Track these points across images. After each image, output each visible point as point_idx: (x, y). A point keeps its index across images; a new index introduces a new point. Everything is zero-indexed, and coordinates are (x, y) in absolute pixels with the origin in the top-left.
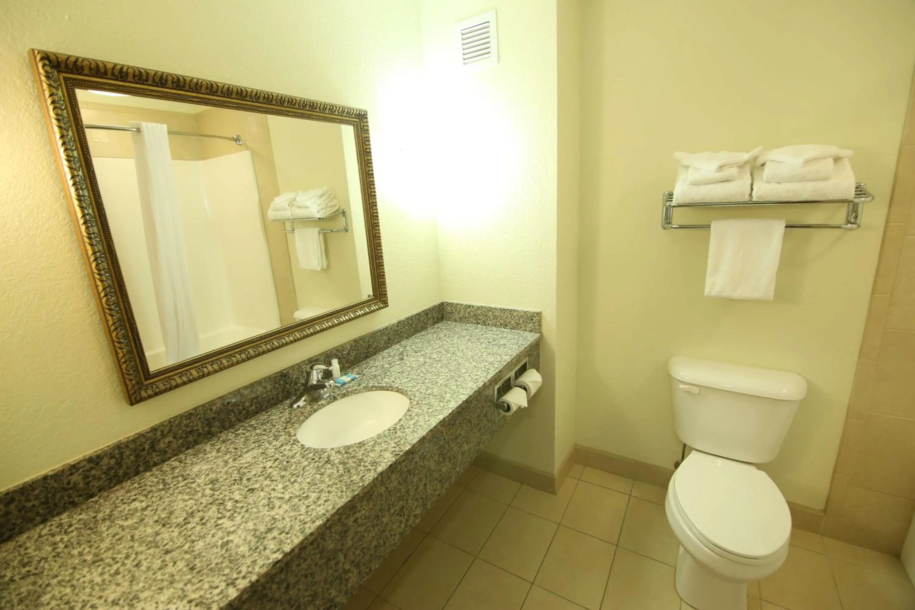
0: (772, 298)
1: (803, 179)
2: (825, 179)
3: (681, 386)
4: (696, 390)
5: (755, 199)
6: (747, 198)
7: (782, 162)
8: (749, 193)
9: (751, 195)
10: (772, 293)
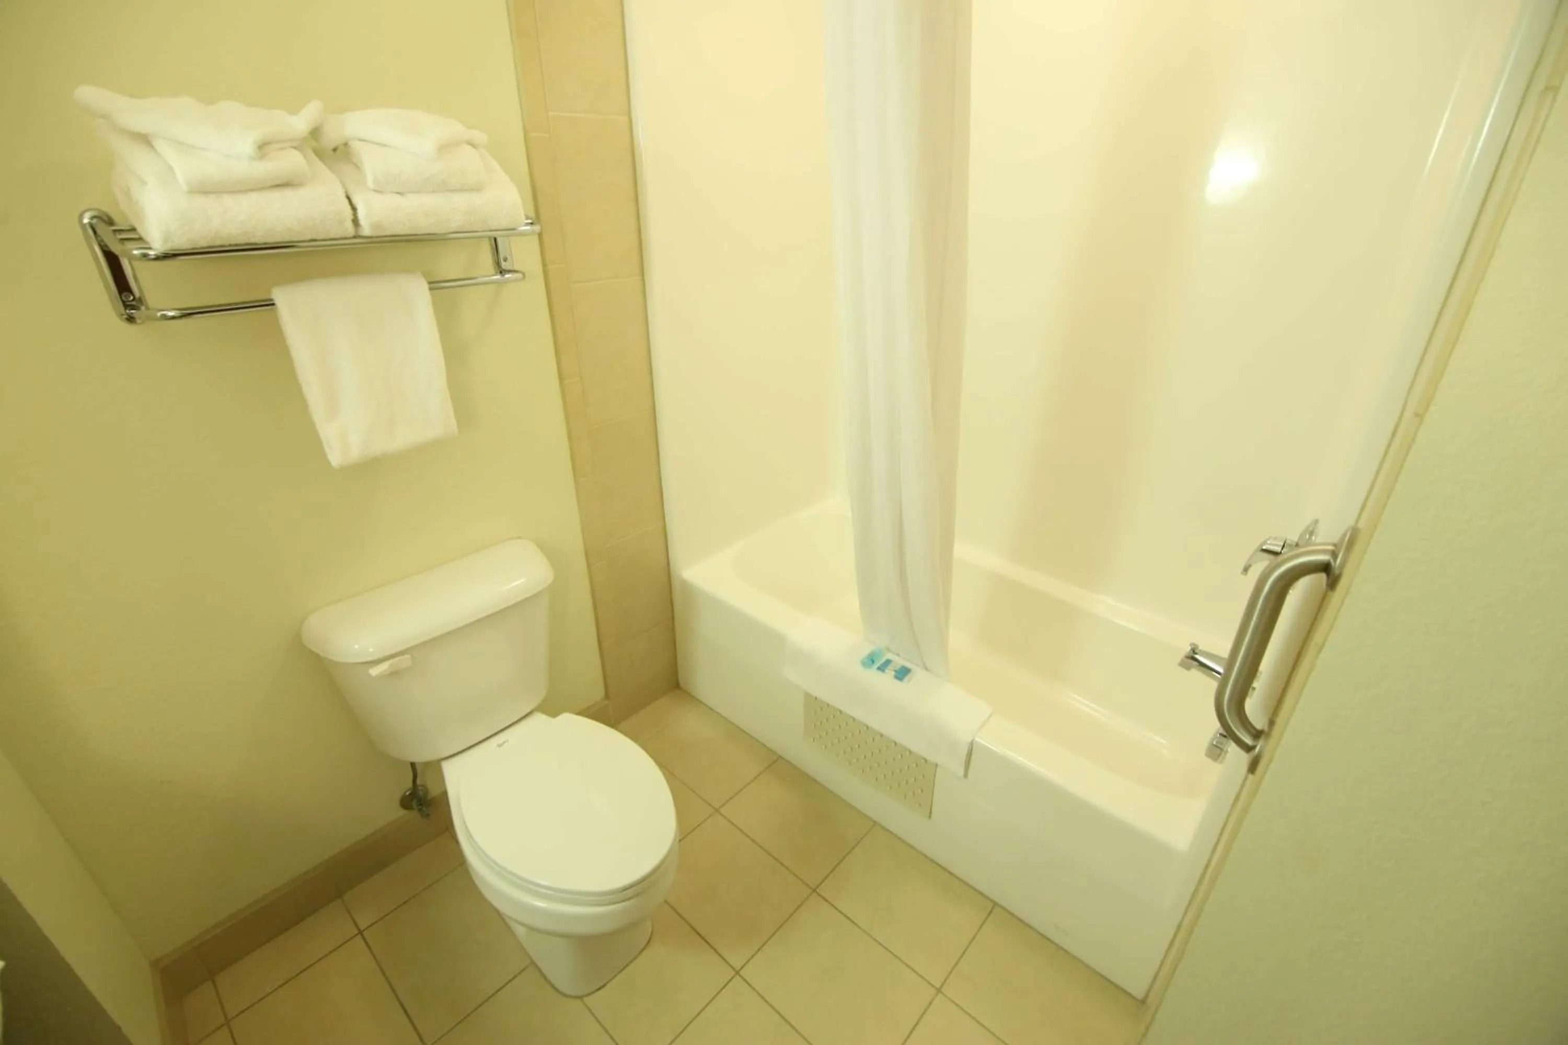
0: (456, 430)
1: (444, 187)
2: (477, 188)
3: (375, 671)
4: (406, 660)
5: (366, 230)
6: (350, 229)
7: (385, 146)
8: (352, 217)
9: (356, 222)
10: (453, 422)
